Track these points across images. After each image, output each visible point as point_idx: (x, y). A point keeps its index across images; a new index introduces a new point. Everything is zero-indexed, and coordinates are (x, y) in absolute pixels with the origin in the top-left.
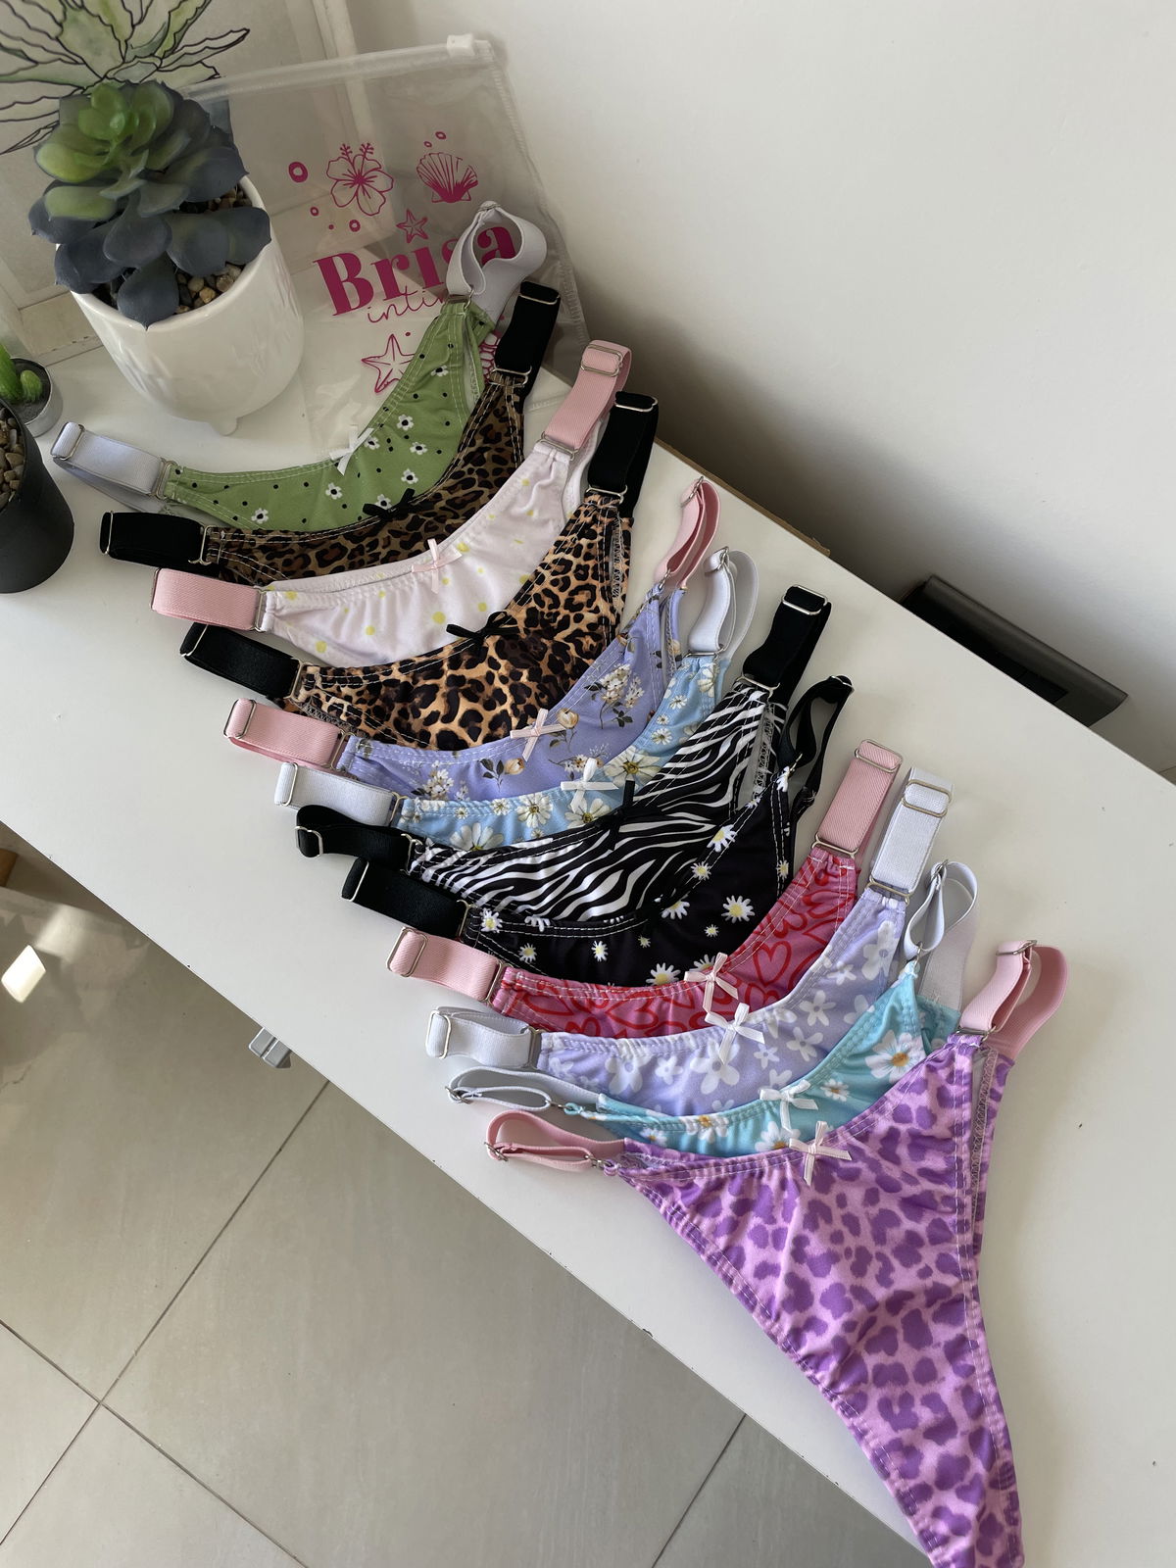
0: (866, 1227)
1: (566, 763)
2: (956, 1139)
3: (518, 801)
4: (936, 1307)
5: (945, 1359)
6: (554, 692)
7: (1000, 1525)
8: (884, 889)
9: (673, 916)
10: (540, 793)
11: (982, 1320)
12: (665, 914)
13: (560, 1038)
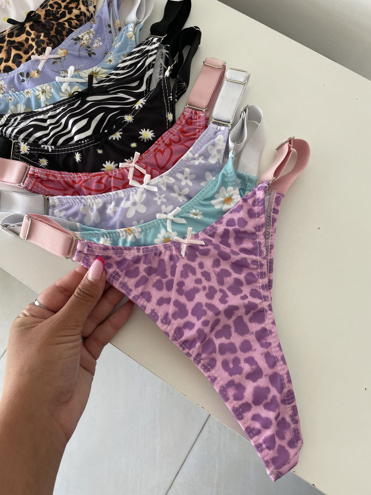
0: (214, 277)
1: (61, 72)
2: (258, 233)
3: (36, 89)
4: (250, 315)
5: (256, 340)
6: (56, 42)
7: (288, 423)
8: (219, 122)
9: (114, 139)
10: (47, 84)
11: (274, 320)
12: (110, 138)
13: (58, 198)
